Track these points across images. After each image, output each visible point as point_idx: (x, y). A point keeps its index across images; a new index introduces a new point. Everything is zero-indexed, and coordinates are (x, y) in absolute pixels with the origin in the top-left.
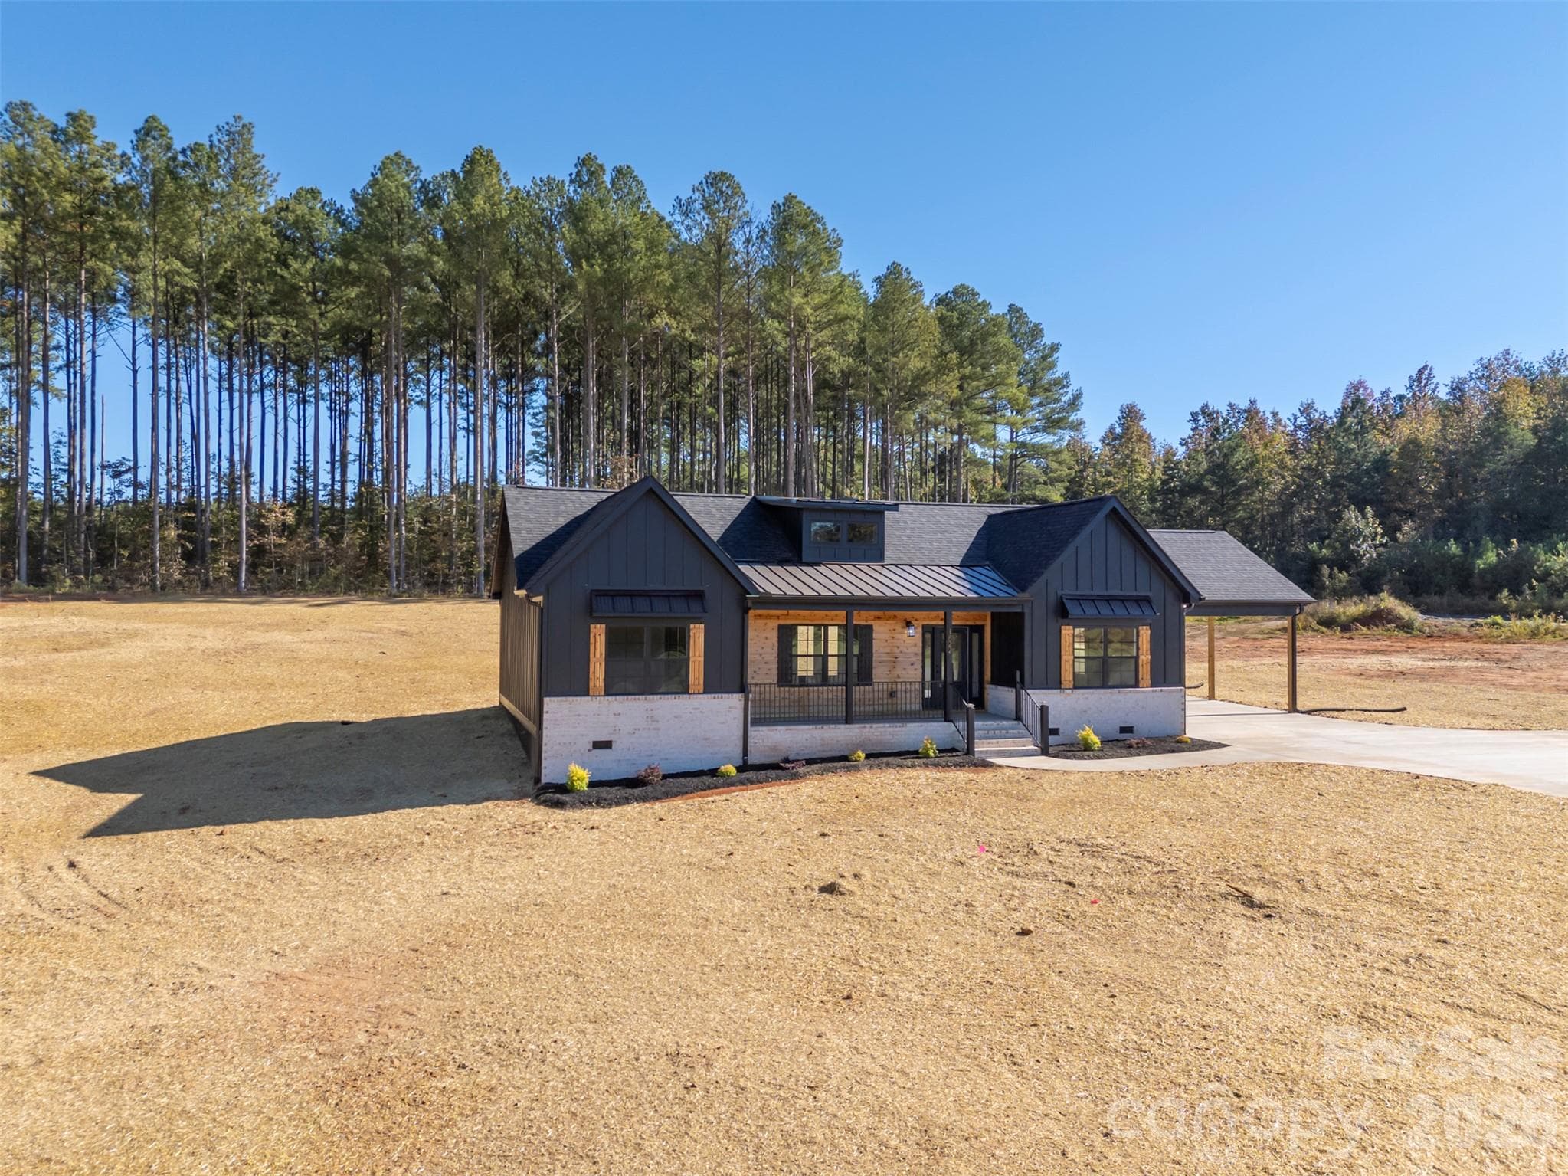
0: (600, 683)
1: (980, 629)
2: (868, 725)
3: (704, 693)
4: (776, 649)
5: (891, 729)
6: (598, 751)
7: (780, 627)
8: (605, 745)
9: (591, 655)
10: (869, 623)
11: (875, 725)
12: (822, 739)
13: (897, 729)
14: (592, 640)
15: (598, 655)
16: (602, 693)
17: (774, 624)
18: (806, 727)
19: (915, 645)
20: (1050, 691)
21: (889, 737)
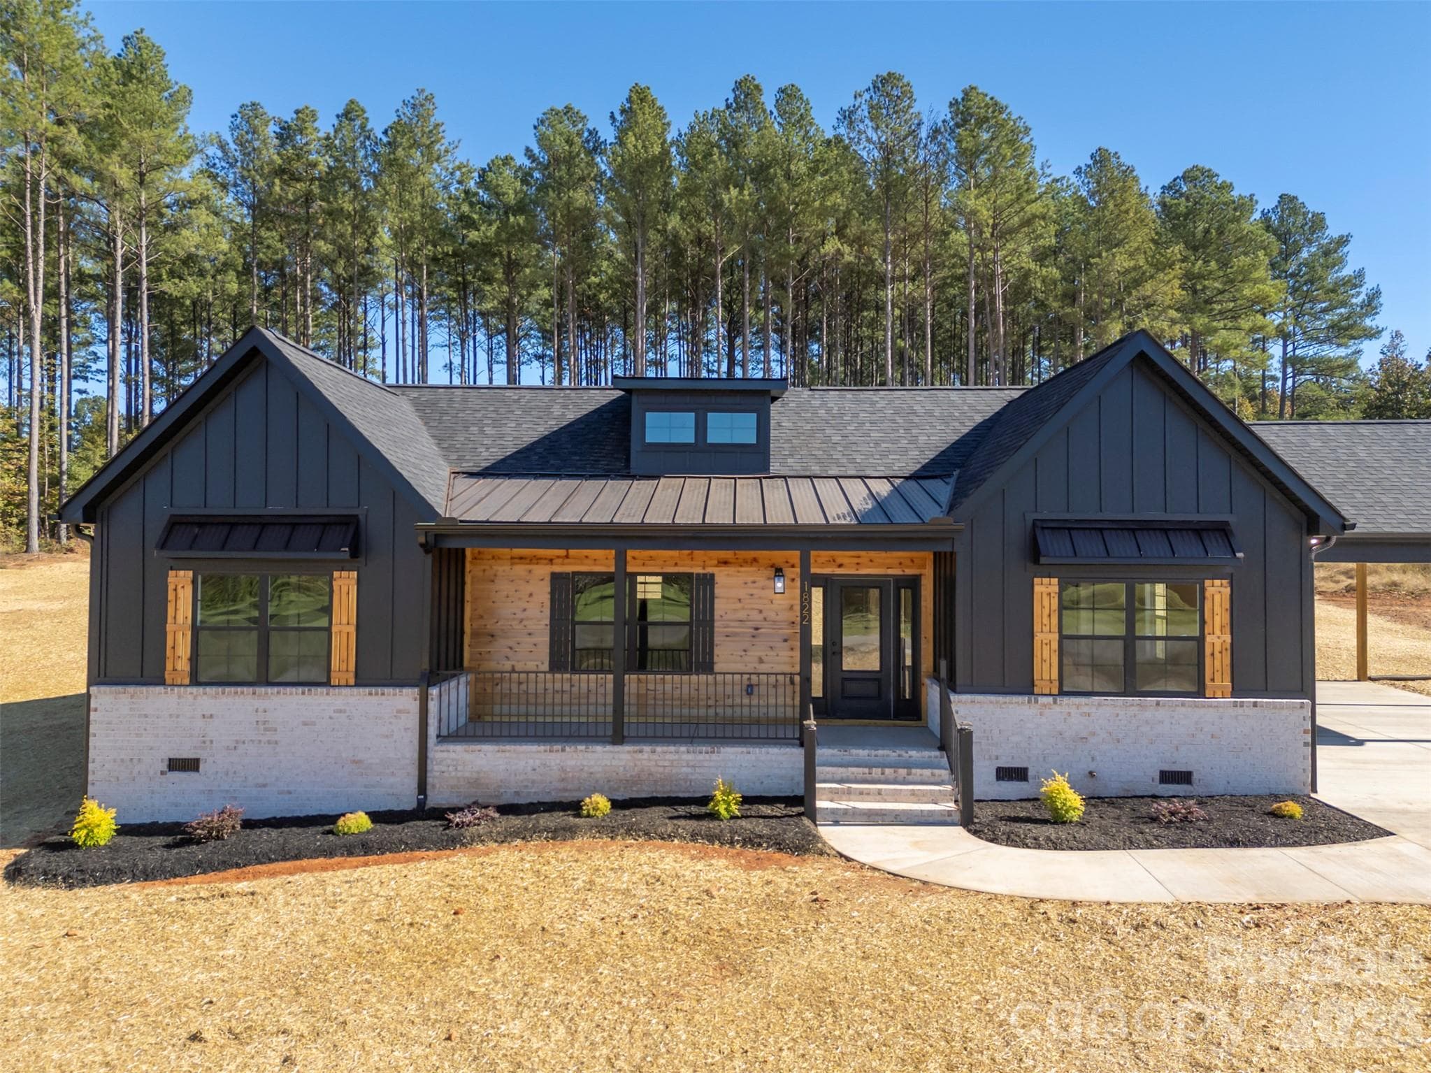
0: (183, 665)
1: (913, 583)
2: (647, 748)
3: (357, 685)
4: (547, 612)
5: (690, 757)
6: (177, 776)
7: (555, 577)
8: (187, 765)
9: (170, 620)
10: (709, 570)
11: (659, 749)
12: (563, 770)
13: (701, 757)
14: (171, 596)
15: (180, 619)
16: (187, 681)
17: (544, 571)
18: (534, 748)
19: (791, 607)
20: (1008, 698)
21: (685, 770)
